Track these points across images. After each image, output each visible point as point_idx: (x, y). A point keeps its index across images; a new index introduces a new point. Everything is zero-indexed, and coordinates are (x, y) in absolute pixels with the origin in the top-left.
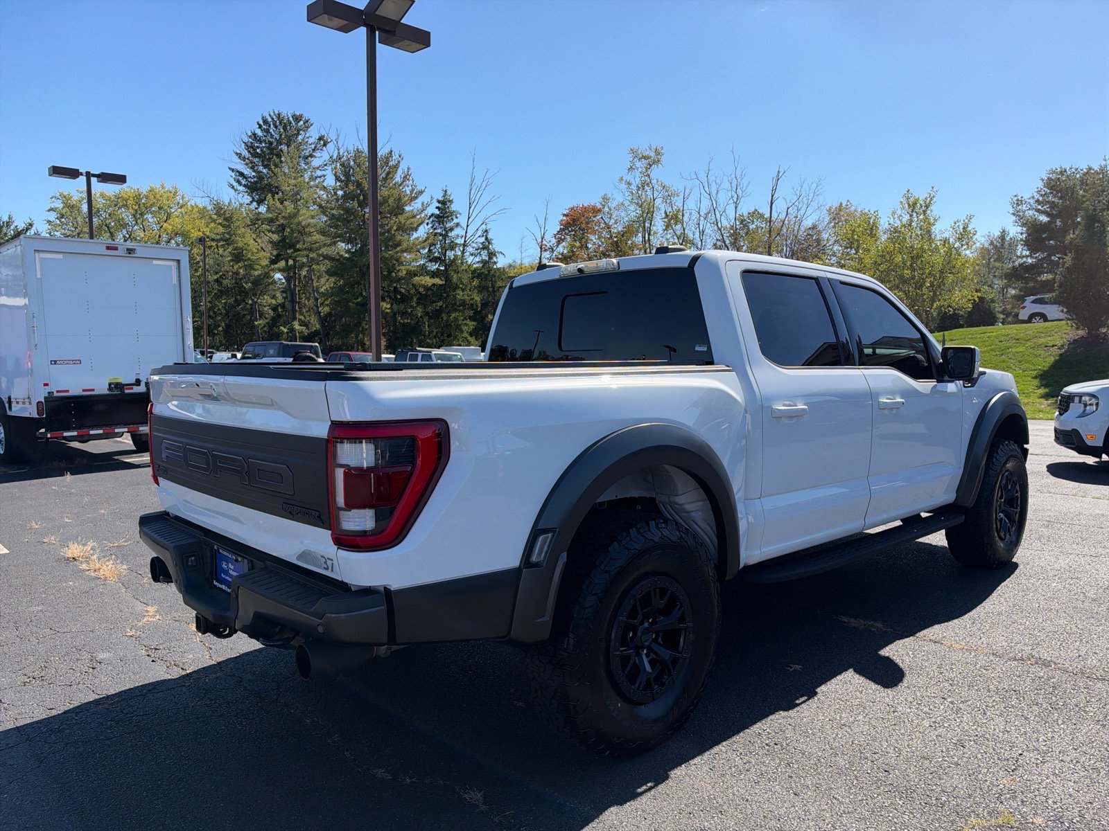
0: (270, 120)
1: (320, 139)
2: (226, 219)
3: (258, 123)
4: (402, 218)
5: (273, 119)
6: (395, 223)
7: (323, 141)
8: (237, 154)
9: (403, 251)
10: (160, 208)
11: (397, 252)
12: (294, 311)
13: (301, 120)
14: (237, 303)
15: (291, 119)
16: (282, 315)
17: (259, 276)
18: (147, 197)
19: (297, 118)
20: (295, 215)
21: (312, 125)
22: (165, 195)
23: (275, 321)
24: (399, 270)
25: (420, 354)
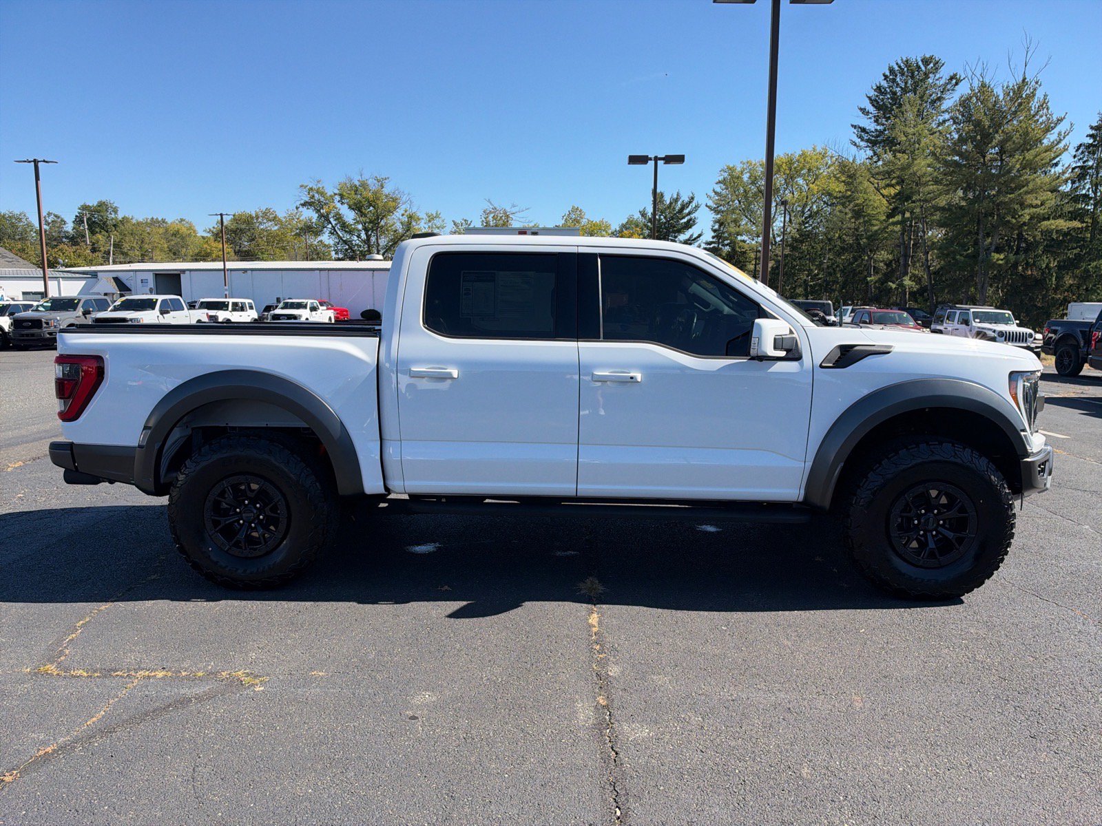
0: (896, 68)
1: (951, 78)
2: (849, 177)
3: (884, 75)
4: (1029, 155)
5: (900, 67)
6: (1017, 161)
7: (955, 80)
8: (861, 109)
9: (1027, 193)
10: (809, 170)
11: (1020, 195)
12: (906, 265)
13: (930, 62)
14: (855, 259)
15: (920, 63)
16: (894, 270)
17: (876, 231)
18: (798, 161)
19: (926, 61)
20: (909, 166)
21: (943, 64)
22: (815, 157)
23: (888, 277)
24: (1022, 215)
25: (958, 312)
